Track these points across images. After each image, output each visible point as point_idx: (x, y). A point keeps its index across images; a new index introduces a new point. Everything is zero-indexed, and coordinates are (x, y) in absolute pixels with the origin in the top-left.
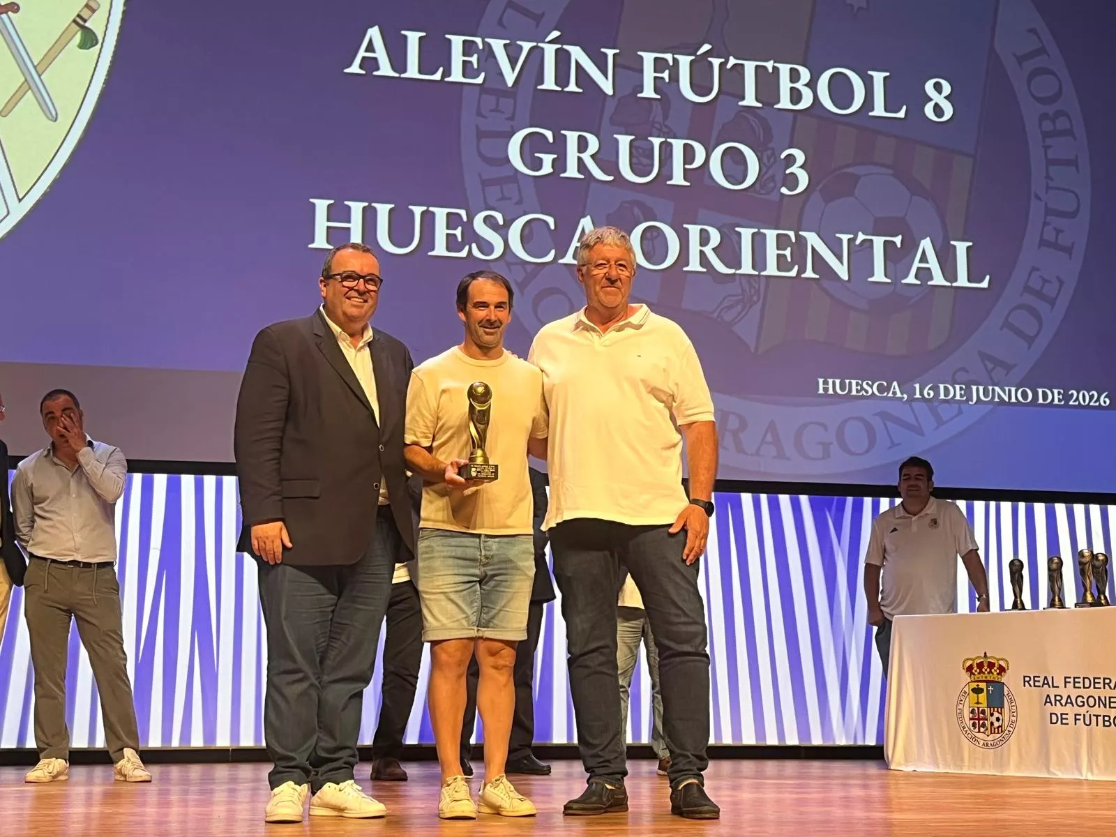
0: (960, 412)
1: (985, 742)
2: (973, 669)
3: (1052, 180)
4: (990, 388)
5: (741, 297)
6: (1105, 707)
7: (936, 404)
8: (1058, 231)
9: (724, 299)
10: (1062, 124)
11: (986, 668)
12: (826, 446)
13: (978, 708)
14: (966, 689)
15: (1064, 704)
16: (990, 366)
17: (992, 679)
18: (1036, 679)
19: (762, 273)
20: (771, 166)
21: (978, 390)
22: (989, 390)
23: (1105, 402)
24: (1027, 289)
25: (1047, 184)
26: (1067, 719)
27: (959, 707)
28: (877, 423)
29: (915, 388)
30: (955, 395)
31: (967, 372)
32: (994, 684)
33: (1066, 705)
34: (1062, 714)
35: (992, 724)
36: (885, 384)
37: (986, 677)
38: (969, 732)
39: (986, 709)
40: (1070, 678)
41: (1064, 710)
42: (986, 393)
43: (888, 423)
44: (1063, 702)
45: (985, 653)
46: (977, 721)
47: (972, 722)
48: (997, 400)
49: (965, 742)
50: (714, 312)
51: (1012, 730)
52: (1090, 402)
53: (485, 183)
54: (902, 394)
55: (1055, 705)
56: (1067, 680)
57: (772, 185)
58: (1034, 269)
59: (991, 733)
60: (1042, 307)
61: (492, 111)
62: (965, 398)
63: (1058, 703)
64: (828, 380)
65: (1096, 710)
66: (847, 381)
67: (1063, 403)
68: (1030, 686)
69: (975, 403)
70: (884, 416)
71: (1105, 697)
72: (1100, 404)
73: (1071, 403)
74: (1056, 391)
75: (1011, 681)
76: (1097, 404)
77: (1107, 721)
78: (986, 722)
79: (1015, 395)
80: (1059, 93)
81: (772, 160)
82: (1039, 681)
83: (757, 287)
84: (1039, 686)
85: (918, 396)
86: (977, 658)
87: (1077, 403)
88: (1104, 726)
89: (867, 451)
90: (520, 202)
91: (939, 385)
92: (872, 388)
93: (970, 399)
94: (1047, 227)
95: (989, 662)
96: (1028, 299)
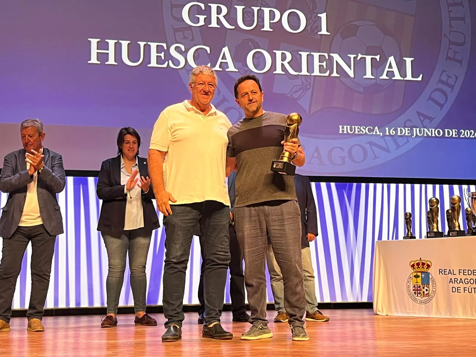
0: (408, 141)
1: (421, 301)
2: (414, 266)
3: (452, 27)
4: (422, 129)
5: (302, 86)
7: (397, 137)
8: (455, 53)
9: (294, 87)
11: (421, 265)
12: (343, 159)
13: (417, 285)
14: (411, 276)
16: (422, 118)
17: (424, 271)
19: (312, 74)
20: (316, 21)
21: (416, 130)
22: (422, 131)
24: (440, 81)
25: (450, 29)
26: (460, 290)
27: (408, 284)
28: (367, 147)
29: (386, 130)
30: (405, 133)
31: (411, 121)
32: (424, 273)
34: (458, 288)
35: (424, 292)
36: (372, 128)
37: (421, 270)
38: (413, 296)
39: (421, 285)
40: (462, 270)
41: (459, 285)
42: (420, 132)
44: (458, 282)
45: (420, 258)
46: (416, 291)
48: (425, 135)
49: (411, 301)
50: (289, 94)
52: (470, 136)
53: (175, 30)
54: (380, 133)
55: (455, 283)
56: (460, 271)
57: (316, 31)
58: (444, 71)
59: (423, 297)
60: (447, 90)
62: (410, 135)
65: (474, 285)
66: (353, 127)
67: (457, 136)
68: (442, 274)
69: (415, 137)
70: (372, 144)
73: (461, 136)
74: (454, 131)
75: (433, 271)
76: (474, 137)
79: (434, 132)
81: (316, 18)
82: (446, 272)
83: (309, 81)
84: (447, 274)
85: (387, 133)
86: (416, 260)
87: (464, 136)
89: (363, 161)
90: (193, 40)
91: (398, 128)
92: (365, 130)
93: (412, 135)
94: (450, 51)
95: (422, 263)
96: (441, 86)
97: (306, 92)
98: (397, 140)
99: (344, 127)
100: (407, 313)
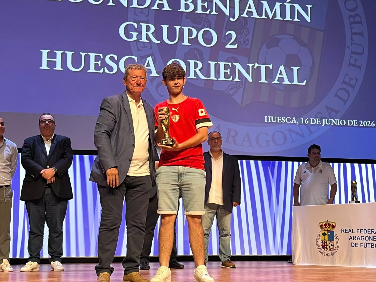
0: (318, 129)
2: (323, 226)
3: (354, 41)
4: (330, 120)
5: (236, 85)
6: (372, 240)
7: (310, 126)
8: (356, 60)
9: (229, 86)
10: (357, 19)
11: (327, 226)
12: (268, 142)
13: (324, 241)
14: (320, 234)
15: (356, 239)
16: (330, 111)
17: (330, 230)
18: (346, 230)
21: (325, 120)
22: (329, 120)
23: (373, 125)
24: (344, 82)
25: (352, 42)
26: (358, 245)
27: (317, 241)
28: (287, 133)
29: (301, 119)
30: (316, 123)
31: (321, 114)
32: (331, 232)
33: (357, 240)
34: (356, 243)
35: (330, 247)
36: (290, 118)
37: (327, 229)
38: (321, 250)
39: (327, 241)
40: (359, 229)
42: (328, 122)
43: (291, 133)
45: (327, 220)
46: (324, 246)
47: (322, 246)
48: (332, 124)
49: (320, 254)
50: (226, 91)
51: (337, 249)
52: (367, 125)
54: (297, 122)
55: (353, 240)
57: (247, 42)
58: (347, 75)
59: (329, 250)
60: (350, 89)
61: (140, 13)
62: (320, 124)
63: (354, 239)
64: (269, 117)
65: (368, 242)
66: (276, 117)
67: (357, 125)
68: (344, 232)
69: (324, 126)
70: (290, 130)
71: (372, 237)
72: (371, 126)
73: (360, 125)
74: (355, 121)
75: (337, 231)
76: (370, 126)
77: (373, 246)
78: (327, 246)
79: (339, 122)
80: (357, 7)
81: (248, 32)
82: (347, 231)
83: (242, 81)
84: (347, 233)
85: (302, 123)
86: (324, 222)
87: (362, 125)
88: (372, 247)
89: (283, 144)
91: (311, 119)
92: (285, 120)
93: (322, 124)
94: (351, 58)
95: (329, 224)
96: (344, 86)
97: (239, 90)
98: (311, 128)
99: (268, 117)
100: (316, 263)
